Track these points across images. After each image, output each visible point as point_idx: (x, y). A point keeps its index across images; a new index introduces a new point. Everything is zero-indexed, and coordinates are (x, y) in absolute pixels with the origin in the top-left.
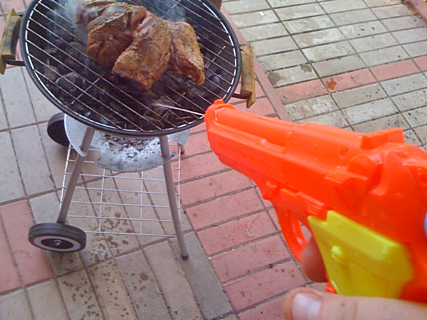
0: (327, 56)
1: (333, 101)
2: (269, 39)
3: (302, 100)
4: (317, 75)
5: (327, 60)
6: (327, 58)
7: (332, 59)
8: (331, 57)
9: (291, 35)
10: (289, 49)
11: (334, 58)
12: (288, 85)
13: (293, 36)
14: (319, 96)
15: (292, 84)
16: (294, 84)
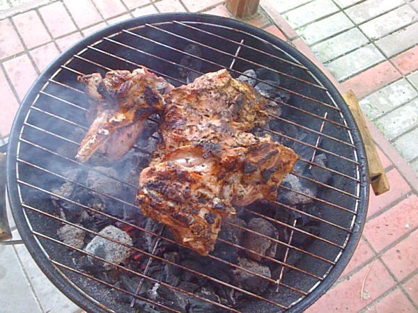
0: (390, 28)
1: (410, 86)
2: (317, 20)
3: (374, 91)
4: (384, 55)
5: (391, 34)
6: (390, 31)
7: (396, 31)
8: (394, 29)
9: (342, 10)
10: (344, 29)
11: (398, 30)
12: (353, 76)
13: (345, 11)
14: (393, 82)
15: (357, 74)
16: (360, 72)
